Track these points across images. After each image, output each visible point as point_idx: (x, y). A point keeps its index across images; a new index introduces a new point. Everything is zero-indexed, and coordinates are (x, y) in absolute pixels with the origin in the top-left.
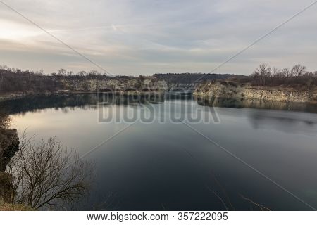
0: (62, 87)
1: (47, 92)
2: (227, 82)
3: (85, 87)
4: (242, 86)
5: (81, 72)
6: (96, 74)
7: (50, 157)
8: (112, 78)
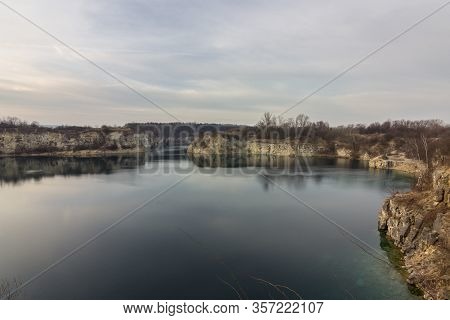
8: (49, 130)
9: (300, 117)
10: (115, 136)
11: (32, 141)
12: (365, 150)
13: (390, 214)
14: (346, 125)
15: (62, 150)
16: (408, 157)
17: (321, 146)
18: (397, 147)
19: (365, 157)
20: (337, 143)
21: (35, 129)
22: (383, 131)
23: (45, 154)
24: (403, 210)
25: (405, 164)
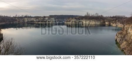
0: (16, 21)
1: (12, 23)
2: (77, 18)
3: (23, 21)
4: (82, 20)
5: (22, 16)
6: (27, 16)
7: (11, 44)
8: (33, 17)
9: (96, 14)
10: (46, 19)
11: (30, 20)
12: (112, 22)
13: (117, 37)
14: (107, 16)
15: (35, 22)
16: (120, 23)
17: (102, 22)
18: (118, 21)
19: (112, 24)
20: (105, 20)
21: (30, 17)
22: (115, 18)
23: (32, 23)
24: (120, 35)
25: (120, 25)
